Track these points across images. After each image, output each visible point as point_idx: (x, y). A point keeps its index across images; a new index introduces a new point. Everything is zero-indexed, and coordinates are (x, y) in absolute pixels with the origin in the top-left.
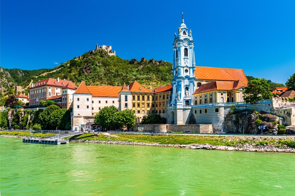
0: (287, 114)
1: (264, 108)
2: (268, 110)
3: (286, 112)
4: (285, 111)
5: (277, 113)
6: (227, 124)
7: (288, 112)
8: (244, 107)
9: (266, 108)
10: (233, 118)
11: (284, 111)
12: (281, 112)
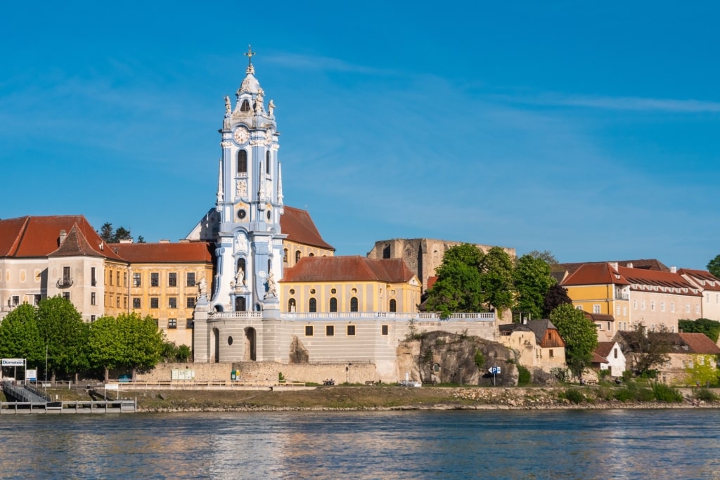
0: (525, 344)
1: (479, 330)
2: (489, 336)
3: (523, 342)
4: (522, 339)
5: (505, 341)
6: (401, 364)
7: (526, 341)
8: (433, 325)
9: (485, 331)
10: (414, 349)
11: (520, 338)
12: (514, 341)
